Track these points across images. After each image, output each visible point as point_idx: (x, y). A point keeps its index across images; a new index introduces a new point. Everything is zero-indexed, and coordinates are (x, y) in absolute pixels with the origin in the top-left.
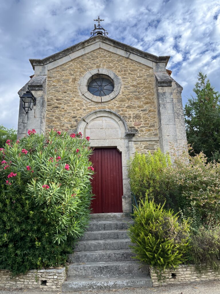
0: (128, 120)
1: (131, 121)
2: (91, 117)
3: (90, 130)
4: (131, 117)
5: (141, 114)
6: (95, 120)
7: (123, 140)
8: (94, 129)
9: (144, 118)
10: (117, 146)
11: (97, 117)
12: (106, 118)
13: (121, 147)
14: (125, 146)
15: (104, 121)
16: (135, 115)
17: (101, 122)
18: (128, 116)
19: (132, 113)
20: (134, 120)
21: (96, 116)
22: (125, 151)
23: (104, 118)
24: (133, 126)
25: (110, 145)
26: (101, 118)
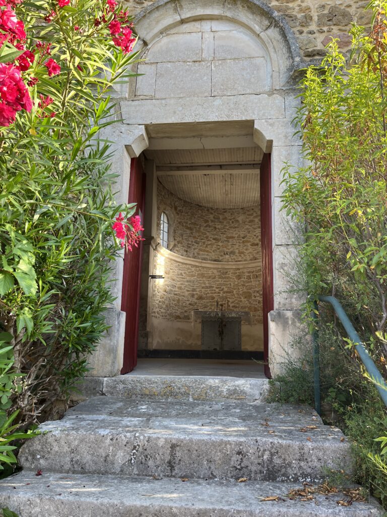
0: (299, 28)
1: (311, 33)
2: (158, 22)
3: (154, 67)
4: (311, 18)
5: (349, 6)
6: (173, 31)
7: (278, 99)
8: (169, 65)
9: (365, 20)
10: (252, 122)
11: (183, 22)
12: (216, 25)
13: (272, 125)
14: (288, 119)
15: (206, 36)
16: (326, 12)
17: (195, 37)
18: (299, 16)
19: (316, 6)
20: (325, 29)
21: (178, 18)
22: (286, 137)
23: (206, 26)
24: (318, 48)
25: (228, 116)
26: (197, 25)
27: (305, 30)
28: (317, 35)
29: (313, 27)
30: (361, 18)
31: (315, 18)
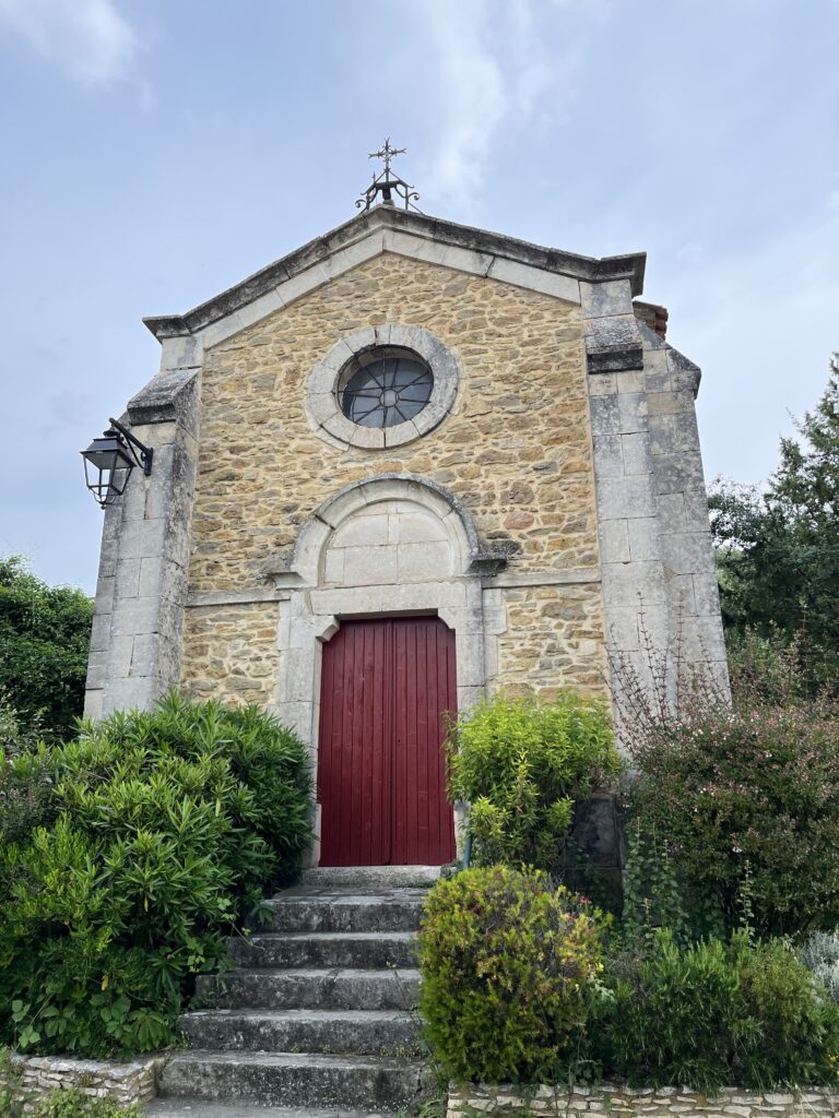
0: (482, 507)
1: (494, 513)
2: (344, 507)
3: (341, 552)
4: (494, 496)
5: (532, 482)
6: (360, 513)
7: (460, 586)
8: (357, 550)
9: (546, 498)
10: (436, 610)
11: (368, 505)
12: (400, 506)
13: (454, 613)
14: (469, 607)
15: (391, 518)
16: (509, 489)
17: (382, 519)
18: (483, 493)
19: (500, 482)
20: (507, 507)
21: (363, 502)
22: (468, 626)
23: (392, 507)
24: (500, 530)
25: (413, 605)
26: (383, 505)
27: (489, 509)
28: (499, 514)
29: (496, 506)
30: (542, 495)
31: (498, 496)
